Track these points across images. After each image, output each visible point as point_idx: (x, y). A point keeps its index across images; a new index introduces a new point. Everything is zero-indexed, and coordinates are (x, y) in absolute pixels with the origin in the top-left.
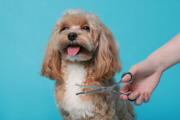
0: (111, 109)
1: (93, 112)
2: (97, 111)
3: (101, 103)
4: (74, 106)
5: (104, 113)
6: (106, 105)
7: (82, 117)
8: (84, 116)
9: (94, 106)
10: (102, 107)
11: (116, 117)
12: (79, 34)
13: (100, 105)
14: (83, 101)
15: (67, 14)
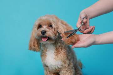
0: (71, 63)
1: (62, 65)
2: (64, 65)
3: (66, 61)
4: (51, 63)
5: (67, 65)
6: (68, 61)
7: (56, 68)
8: (57, 68)
9: (62, 63)
10: (66, 62)
11: (74, 67)
12: (47, 31)
13: (65, 62)
14: (56, 60)
15: (41, 19)
